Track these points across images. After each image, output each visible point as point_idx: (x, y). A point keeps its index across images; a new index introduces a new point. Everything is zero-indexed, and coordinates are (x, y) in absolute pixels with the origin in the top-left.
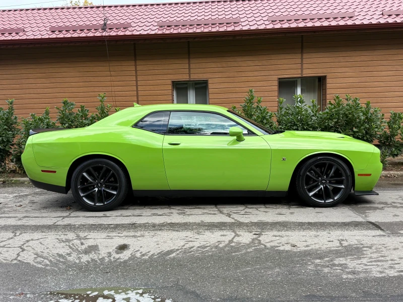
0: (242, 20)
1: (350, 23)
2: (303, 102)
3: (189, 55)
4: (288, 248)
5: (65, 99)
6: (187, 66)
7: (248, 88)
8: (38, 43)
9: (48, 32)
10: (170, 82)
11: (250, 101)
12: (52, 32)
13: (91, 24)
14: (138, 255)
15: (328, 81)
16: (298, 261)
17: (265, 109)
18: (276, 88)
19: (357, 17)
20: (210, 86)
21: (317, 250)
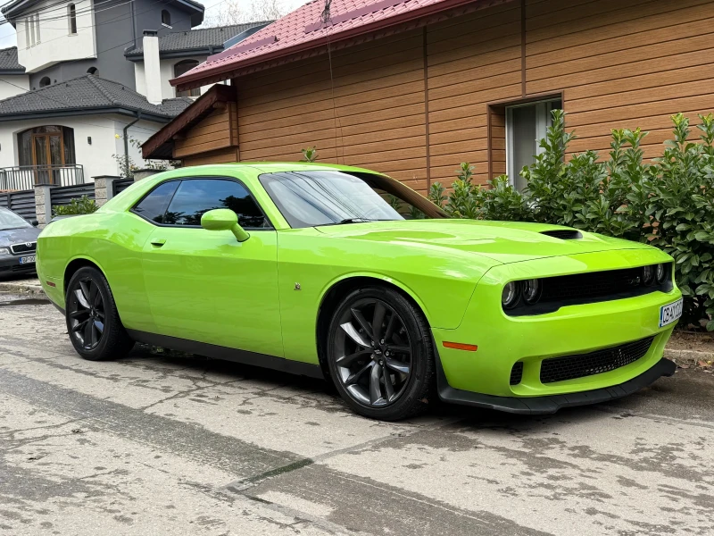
3: (524, 38)
6: (518, 64)
10: (484, 108)
20: (568, 107)
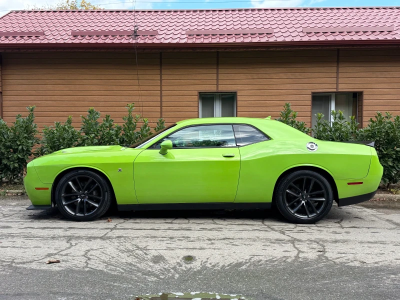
0: (275, 31)
1: (389, 37)
2: (343, 119)
3: (218, 66)
4: (357, 264)
5: (91, 108)
7: (285, 102)
8: (61, 48)
9: (71, 37)
10: (196, 93)
11: (286, 115)
12: (74, 36)
13: (107, 30)
14: (208, 265)
15: (365, 97)
16: (373, 276)
17: (303, 124)
18: (309, 102)
19: (396, 32)
20: (239, 98)
21: (388, 267)
